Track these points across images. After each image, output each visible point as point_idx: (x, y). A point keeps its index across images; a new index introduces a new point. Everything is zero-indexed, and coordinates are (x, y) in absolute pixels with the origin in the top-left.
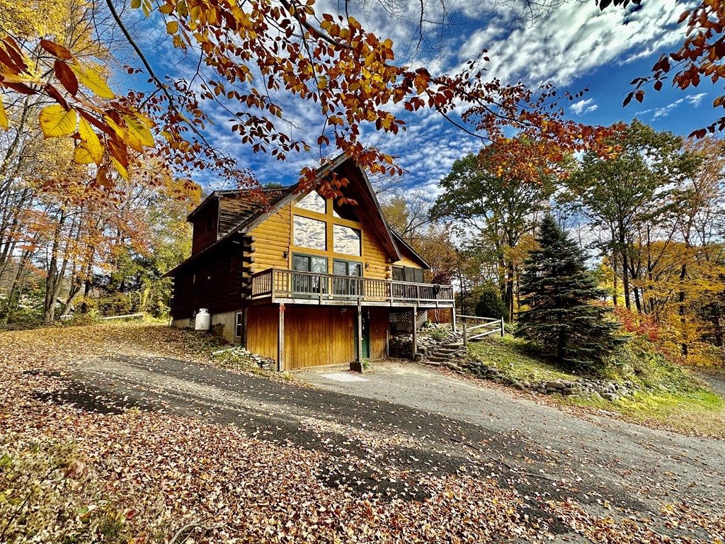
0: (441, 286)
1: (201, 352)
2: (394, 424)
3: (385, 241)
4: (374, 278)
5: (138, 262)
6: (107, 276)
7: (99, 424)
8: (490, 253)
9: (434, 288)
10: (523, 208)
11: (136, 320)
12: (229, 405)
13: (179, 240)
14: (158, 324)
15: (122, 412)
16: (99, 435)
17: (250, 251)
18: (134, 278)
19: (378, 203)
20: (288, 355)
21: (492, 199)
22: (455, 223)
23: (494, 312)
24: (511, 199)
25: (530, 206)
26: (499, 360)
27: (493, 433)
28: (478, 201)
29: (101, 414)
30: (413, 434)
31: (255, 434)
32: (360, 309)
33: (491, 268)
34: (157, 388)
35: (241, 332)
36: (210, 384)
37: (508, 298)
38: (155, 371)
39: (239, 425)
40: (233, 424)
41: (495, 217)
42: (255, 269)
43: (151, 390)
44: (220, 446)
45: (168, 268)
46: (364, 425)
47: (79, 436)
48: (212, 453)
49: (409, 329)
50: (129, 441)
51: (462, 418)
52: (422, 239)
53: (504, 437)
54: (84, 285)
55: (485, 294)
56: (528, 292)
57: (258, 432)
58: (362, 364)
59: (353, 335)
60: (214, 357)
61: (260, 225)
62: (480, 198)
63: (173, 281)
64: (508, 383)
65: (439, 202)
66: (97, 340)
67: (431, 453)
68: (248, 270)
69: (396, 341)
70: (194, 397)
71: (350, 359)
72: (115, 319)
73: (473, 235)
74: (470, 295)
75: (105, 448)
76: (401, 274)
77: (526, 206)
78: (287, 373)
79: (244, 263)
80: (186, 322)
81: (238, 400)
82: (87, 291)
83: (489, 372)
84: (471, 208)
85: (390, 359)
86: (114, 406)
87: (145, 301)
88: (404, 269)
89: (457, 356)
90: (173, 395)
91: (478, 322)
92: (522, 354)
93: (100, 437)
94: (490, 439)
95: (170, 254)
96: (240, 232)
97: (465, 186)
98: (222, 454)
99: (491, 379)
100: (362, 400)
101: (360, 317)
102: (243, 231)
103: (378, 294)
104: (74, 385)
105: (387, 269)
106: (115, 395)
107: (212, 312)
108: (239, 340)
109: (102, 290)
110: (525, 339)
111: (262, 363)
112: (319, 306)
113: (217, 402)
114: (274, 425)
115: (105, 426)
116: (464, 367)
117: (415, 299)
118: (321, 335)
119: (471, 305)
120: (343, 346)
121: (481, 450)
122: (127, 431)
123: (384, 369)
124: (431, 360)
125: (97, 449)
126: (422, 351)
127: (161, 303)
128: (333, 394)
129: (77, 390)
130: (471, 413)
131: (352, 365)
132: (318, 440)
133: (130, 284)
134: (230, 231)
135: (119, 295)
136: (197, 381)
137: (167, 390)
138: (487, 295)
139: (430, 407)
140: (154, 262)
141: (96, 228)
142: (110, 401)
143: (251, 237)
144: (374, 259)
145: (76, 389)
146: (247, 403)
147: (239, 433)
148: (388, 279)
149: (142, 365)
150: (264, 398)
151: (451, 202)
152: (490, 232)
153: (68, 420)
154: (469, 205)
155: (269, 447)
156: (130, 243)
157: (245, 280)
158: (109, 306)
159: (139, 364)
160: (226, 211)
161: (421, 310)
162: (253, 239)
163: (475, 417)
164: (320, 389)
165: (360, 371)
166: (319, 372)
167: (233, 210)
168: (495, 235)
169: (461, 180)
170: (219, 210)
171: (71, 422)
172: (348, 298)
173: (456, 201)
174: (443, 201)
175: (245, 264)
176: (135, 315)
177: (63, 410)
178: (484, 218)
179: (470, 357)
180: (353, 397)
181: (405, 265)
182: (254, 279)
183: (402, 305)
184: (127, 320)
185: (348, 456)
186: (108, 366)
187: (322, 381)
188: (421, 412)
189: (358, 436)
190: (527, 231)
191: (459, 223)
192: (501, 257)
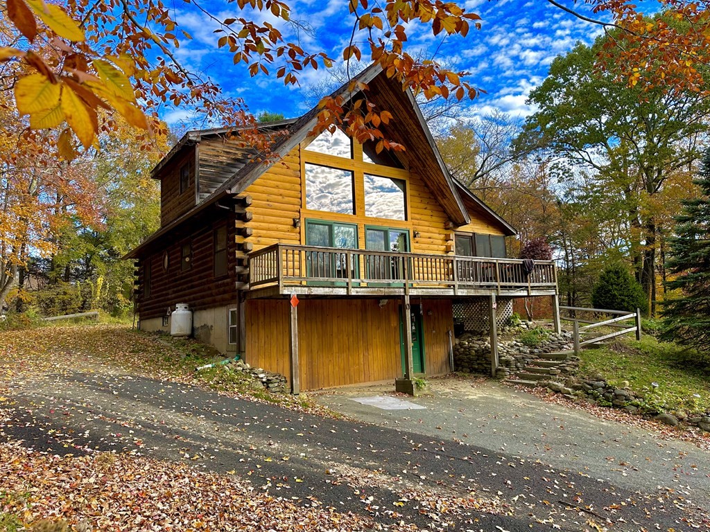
0: (536, 262)
1: (180, 367)
2: (468, 477)
3: (444, 196)
4: (427, 252)
5: (86, 237)
6: (47, 260)
7: (56, 470)
8: (615, 206)
9: (523, 265)
10: (671, 129)
11: (89, 321)
12: (226, 444)
13: (139, 205)
14: (118, 326)
15: (84, 454)
16: (57, 484)
17: (244, 219)
18: (82, 261)
19: (430, 135)
20: (304, 369)
21: (617, 118)
22: (555, 160)
23: (623, 300)
24: (650, 116)
25: (683, 126)
26: (634, 378)
27: (626, 493)
28: (593, 121)
29: (56, 456)
30: (500, 493)
31: (265, 488)
32: (407, 301)
33: (617, 230)
34: (127, 419)
35: (236, 336)
36: (196, 413)
37: (645, 276)
38: (121, 395)
39: (242, 474)
40: (234, 472)
41: (622, 146)
42: (253, 244)
43: (118, 422)
44: (218, 503)
45: (128, 244)
46: (423, 477)
47: (33, 486)
48: (208, 514)
49: (484, 329)
50: (96, 494)
51: (575, 469)
52: (503, 186)
53: (646, 499)
54: (18, 273)
55: (608, 272)
56: (682, 267)
57: (270, 485)
58: (413, 383)
59: (398, 339)
60: (199, 373)
61: (258, 181)
62: (598, 117)
63: (136, 265)
64: (651, 414)
65: (528, 127)
66: (41, 351)
67: (529, 522)
68: (242, 247)
69: (465, 348)
70: (177, 433)
71: (395, 376)
72: (61, 320)
73: (586, 177)
74: (581, 274)
75: (68, 503)
76: (471, 244)
77: (678, 125)
78: (304, 396)
79: (237, 237)
80: (157, 323)
81: (237, 438)
82: (21, 282)
83: (616, 396)
84: (582, 134)
85: (455, 375)
86: (73, 445)
87: (99, 294)
88: (473, 238)
89: (564, 371)
90: (149, 430)
91: (597, 317)
92: (672, 367)
93: (59, 487)
94: (623, 504)
95: (128, 225)
96: (228, 192)
97: (571, 98)
98: (222, 516)
99: (621, 407)
100: (417, 438)
101: (408, 313)
102: (234, 191)
103: (434, 276)
104: (18, 414)
105: (447, 239)
106: (72, 429)
107: (193, 308)
108: (235, 348)
109: (41, 280)
110: (678, 344)
111: (269, 381)
112: (348, 297)
113: (208, 440)
114: (291, 475)
115: (64, 472)
116: (575, 388)
117: (494, 283)
118: (351, 339)
119: (584, 290)
120: (385, 355)
121: (609, 521)
122: (92, 480)
123: (447, 390)
124: (522, 377)
125: (57, 504)
126: (507, 363)
127: (120, 297)
128: (374, 429)
129: (24, 422)
130: (590, 461)
131: (397, 383)
132: (356, 498)
133: (77, 270)
134: (213, 190)
135: (65, 286)
136: (178, 410)
137: (140, 422)
138: (611, 274)
139: (523, 451)
140: (108, 237)
141: (29, 193)
142: (67, 438)
143: (245, 199)
144: (426, 223)
145: (22, 421)
146: (252, 441)
147: (243, 485)
148: (450, 254)
149: (103, 387)
150: (275, 434)
151: (548, 126)
152: (613, 172)
153: (17, 463)
154: (578, 129)
155: (286, 508)
156: (75, 212)
157: (240, 262)
158: (52, 301)
159: (99, 385)
160: (206, 161)
161: (502, 300)
162: (249, 201)
163: (596, 467)
164: (353, 421)
165: (411, 394)
166: (351, 394)
167: (215, 159)
168: (623, 177)
169: (565, 90)
170: (197, 160)
171: (20, 466)
172: (389, 284)
173: (557, 124)
174: (534, 126)
175: (238, 239)
176: (88, 313)
177: (9, 449)
178: (604, 150)
179: (586, 372)
180: (403, 433)
181: (476, 231)
182: (252, 260)
183: (472, 293)
184: (77, 320)
185: (402, 523)
186: (58, 388)
187: (356, 409)
188: (509, 458)
189: (415, 494)
190: (678, 166)
191: (561, 160)
192: (633, 212)
